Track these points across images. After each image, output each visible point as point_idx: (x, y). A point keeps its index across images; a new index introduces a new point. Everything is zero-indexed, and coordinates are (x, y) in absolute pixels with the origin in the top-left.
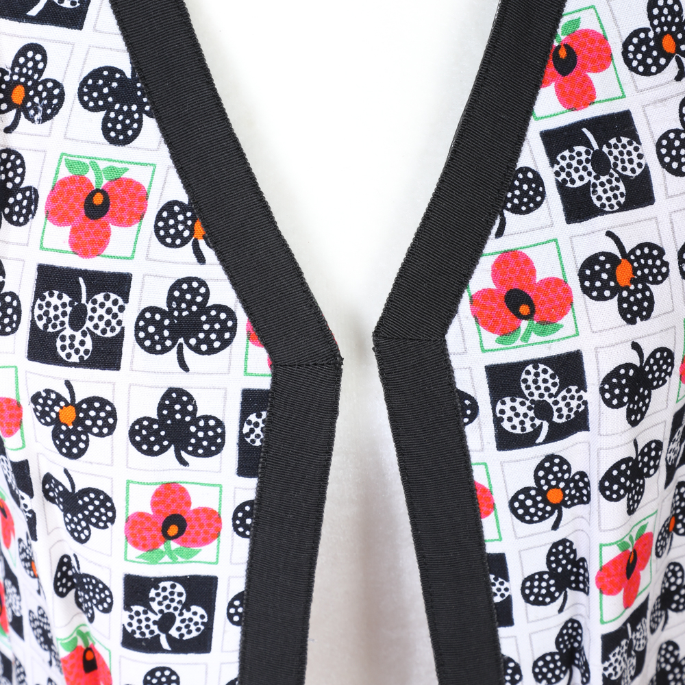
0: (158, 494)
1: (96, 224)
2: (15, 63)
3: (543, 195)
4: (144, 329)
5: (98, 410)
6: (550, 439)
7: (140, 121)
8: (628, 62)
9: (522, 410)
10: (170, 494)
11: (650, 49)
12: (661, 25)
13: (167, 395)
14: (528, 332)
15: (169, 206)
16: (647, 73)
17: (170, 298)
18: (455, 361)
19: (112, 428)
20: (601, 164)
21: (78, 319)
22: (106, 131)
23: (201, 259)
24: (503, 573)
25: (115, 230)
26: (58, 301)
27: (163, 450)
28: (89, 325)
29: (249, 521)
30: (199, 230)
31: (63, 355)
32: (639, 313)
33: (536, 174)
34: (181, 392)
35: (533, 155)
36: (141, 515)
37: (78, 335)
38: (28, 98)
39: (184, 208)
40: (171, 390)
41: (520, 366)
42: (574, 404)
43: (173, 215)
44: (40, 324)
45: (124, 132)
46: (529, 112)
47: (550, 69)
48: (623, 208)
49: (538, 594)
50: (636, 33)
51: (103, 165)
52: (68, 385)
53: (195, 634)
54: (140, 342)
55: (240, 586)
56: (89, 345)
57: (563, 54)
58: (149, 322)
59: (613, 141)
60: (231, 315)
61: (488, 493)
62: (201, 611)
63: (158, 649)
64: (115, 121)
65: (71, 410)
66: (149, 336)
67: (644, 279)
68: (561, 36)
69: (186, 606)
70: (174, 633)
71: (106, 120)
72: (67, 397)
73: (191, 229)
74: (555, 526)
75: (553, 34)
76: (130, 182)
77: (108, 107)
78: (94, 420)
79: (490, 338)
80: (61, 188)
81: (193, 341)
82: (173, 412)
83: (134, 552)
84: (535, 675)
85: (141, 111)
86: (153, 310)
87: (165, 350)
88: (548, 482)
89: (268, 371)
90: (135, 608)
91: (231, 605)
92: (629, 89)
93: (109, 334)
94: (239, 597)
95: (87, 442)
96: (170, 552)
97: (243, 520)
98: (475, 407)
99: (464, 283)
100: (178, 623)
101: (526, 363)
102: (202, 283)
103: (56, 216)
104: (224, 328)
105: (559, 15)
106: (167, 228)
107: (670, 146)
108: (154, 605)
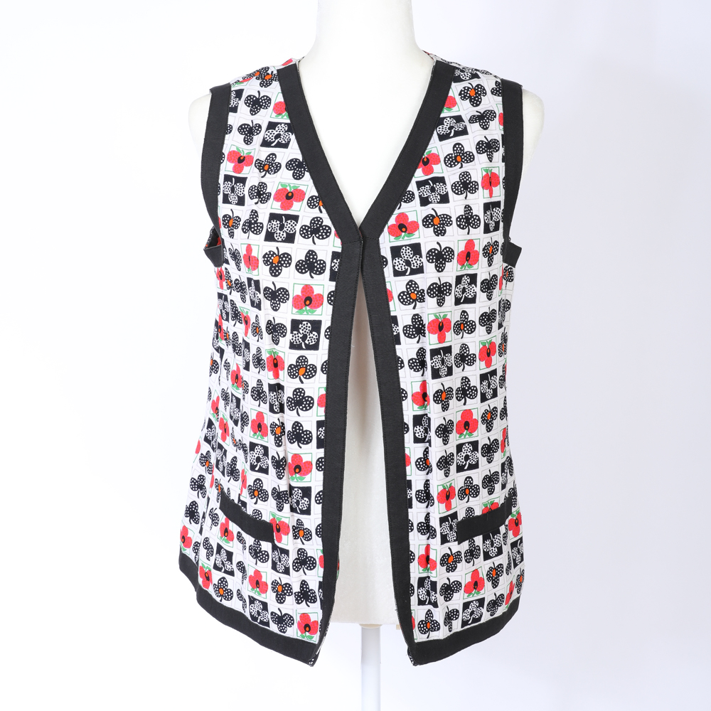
0: (303, 288)
1: (289, 201)
2: (266, 159)
3: (414, 198)
4: (302, 231)
5: (286, 258)
6: (410, 274)
7: (304, 173)
8: (445, 163)
9: (401, 262)
10: (307, 288)
11: (453, 160)
12: (457, 153)
13: (308, 252)
14: (404, 236)
15: (312, 197)
16: (451, 167)
17: (311, 223)
18: (381, 246)
19: (290, 264)
20: (433, 190)
21: (282, 228)
22: (293, 176)
23: (321, 212)
24: (396, 324)
25: (294, 203)
26: (276, 223)
27: (306, 272)
28: (285, 229)
29: (332, 298)
30: (321, 203)
31: (276, 238)
32: (440, 234)
33: (413, 193)
34: (313, 251)
35: (412, 187)
36: (298, 296)
37: (282, 233)
38: (269, 168)
39: (316, 197)
40: (310, 251)
41: (400, 247)
42: (418, 262)
43: (313, 199)
44: (269, 230)
45: (299, 176)
46: (413, 175)
47: (421, 164)
48: (438, 203)
49: (409, 334)
50: (448, 155)
51: (292, 185)
52: (277, 248)
53: (314, 343)
54: (301, 235)
55: (329, 324)
56: (285, 235)
57: (425, 160)
58: (304, 229)
59: (438, 184)
60: (330, 228)
61: (391, 292)
62: (316, 334)
63: (302, 349)
64: (296, 173)
65: (278, 257)
66: (304, 233)
67: (443, 224)
68: (425, 155)
69: (311, 332)
70: (307, 342)
71: (294, 173)
72: (277, 253)
73: (318, 203)
74: (414, 308)
75: (423, 154)
76: (300, 190)
77: (295, 169)
78: (284, 261)
79: (392, 238)
80: (278, 192)
81: (317, 235)
82: (310, 258)
83: (295, 310)
84: (409, 366)
85: (305, 170)
86: (306, 226)
87: (309, 238)
88: (411, 290)
89: (341, 246)
90: (295, 332)
91: (326, 331)
92: (445, 171)
93: (291, 232)
94: (328, 328)
95: (281, 270)
96: (306, 310)
97: (330, 298)
98: (387, 261)
99: (386, 222)
100: (308, 338)
101: (403, 246)
102: (321, 218)
103: (276, 199)
104: (327, 232)
105: (426, 149)
106: (311, 203)
107: (456, 186)
108: (301, 331)
